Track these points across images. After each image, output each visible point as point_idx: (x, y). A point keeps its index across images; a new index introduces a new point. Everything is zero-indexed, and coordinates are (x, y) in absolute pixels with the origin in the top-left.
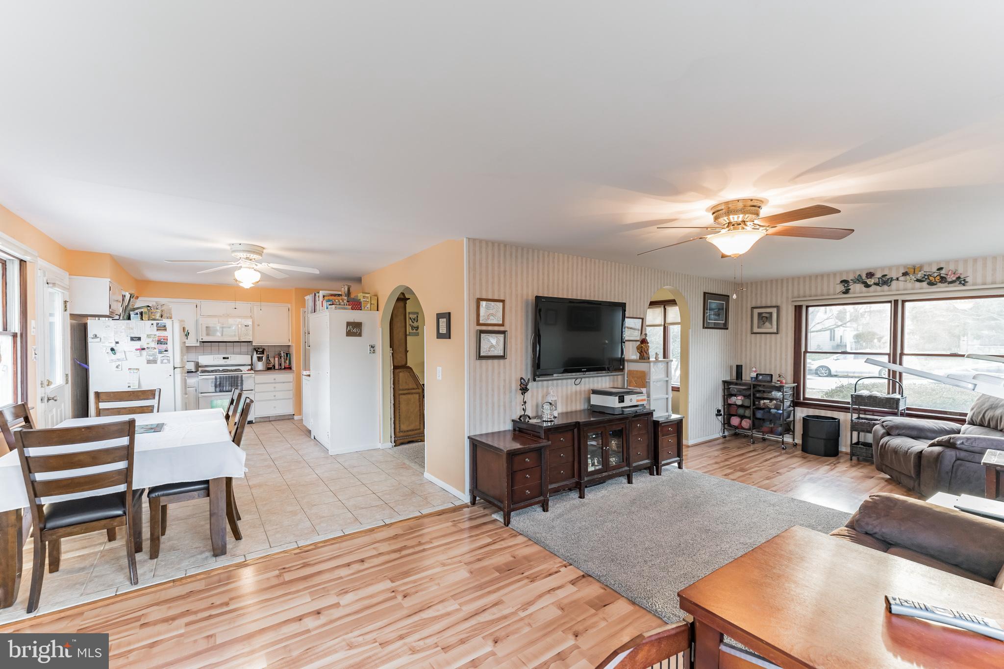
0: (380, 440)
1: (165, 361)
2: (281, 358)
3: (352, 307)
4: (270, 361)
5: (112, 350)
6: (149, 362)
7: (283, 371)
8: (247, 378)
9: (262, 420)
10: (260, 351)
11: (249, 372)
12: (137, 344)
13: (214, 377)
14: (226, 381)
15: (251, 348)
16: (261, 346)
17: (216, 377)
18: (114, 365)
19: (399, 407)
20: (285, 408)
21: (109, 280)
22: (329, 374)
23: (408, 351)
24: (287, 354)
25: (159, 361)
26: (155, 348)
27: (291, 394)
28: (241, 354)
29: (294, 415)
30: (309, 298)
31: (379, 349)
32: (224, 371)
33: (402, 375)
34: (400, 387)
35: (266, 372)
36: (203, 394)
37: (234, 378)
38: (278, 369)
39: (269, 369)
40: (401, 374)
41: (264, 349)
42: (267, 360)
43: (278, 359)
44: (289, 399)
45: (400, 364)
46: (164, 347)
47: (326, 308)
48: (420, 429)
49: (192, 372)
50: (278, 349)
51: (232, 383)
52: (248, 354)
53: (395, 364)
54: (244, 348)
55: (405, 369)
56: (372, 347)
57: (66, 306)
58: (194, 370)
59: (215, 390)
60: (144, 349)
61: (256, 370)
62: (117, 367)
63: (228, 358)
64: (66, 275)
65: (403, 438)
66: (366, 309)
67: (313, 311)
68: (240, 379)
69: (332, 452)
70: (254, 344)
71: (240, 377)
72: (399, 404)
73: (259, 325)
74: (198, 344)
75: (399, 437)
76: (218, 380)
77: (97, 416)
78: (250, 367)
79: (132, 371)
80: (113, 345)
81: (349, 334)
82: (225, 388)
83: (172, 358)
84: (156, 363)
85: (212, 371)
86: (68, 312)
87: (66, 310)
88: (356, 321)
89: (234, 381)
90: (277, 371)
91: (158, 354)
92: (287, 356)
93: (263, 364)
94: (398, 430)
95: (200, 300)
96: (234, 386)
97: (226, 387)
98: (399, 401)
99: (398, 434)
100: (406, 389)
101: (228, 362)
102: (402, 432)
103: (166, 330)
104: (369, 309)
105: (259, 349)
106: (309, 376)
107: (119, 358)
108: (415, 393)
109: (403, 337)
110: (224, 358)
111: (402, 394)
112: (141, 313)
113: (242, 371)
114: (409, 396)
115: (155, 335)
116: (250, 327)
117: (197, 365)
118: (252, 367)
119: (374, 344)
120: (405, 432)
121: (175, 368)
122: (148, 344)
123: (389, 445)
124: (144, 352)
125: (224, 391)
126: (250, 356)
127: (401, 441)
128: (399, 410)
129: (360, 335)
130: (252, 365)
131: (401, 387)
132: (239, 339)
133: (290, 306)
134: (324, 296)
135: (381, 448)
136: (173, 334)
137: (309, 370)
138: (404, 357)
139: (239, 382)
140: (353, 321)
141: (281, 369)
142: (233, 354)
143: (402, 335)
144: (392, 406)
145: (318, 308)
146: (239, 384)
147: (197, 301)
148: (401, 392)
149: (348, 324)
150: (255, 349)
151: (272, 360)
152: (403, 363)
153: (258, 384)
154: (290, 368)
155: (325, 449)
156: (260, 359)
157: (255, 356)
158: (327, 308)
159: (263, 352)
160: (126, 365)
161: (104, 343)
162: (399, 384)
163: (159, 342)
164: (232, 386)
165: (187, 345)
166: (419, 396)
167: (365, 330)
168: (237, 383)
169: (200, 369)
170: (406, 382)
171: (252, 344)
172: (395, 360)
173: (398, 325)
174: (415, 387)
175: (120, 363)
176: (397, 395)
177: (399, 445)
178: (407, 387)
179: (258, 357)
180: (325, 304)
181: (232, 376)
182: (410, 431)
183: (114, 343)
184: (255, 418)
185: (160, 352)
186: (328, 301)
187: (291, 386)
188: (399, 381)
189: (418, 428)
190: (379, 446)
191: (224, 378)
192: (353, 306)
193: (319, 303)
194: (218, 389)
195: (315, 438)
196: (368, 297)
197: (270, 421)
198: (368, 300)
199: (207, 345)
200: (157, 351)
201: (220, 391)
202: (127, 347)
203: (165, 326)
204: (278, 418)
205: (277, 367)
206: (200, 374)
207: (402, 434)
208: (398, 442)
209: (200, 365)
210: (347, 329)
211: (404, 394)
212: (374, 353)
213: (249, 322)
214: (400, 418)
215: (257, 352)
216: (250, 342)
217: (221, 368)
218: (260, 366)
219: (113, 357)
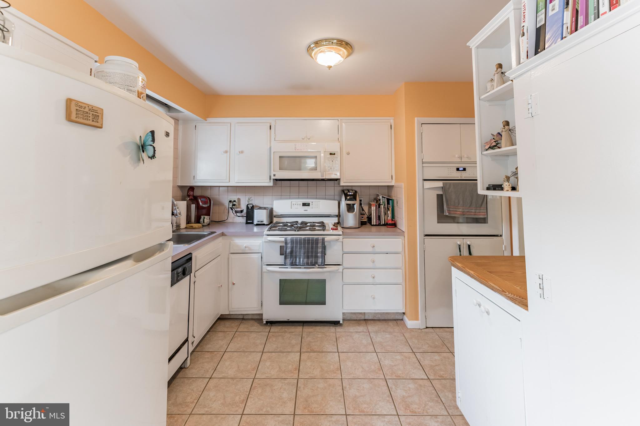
2: (379, 207)
4: (364, 211)
7: (383, 228)
8: (332, 240)
9: (354, 319)
10: (350, 195)
11: (335, 231)
13: (283, 239)
14: (300, 248)
15: (338, 189)
16: (352, 186)
17: (286, 240)
20: (389, 300)
24: (388, 200)
27: (399, 276)
28: (325, 199)
29: (404, 313)
35: (358, 231)
36: (270, 268)
37: (312, 243)
38: (376, 225)
39: (363, 224)
41: (356, 192)
42: (360, 210)
43: (376, 208)
44: (397, 284)
49: (264, 225)
50: (374, 192)
51: (308, 252)
52: (334, 200)
54: (332, 190)
58: (265, 222)
59: (285, 263)
61: (345, 226)
63: (308, 205)
68: (320, 245)
70: (342, 184)
71: (320, 241)
73: (348, 154)
74: (271, 184)
76: (289, 245)
78: (336, 220)
82: (298, 260)
85: (285, 227)
89: (312, 248)
90: (374, 229)
92: (388, 203)
93: (355, 214)
95: (274, 118)
96: (312, 256)
97: (300, 258)
101: (309, 211)
105: (349, 191)
110: (304, 205)
113: (324, 229)
116: (337, 155)
117: (271, 214)
118: (339, 220)
125: (297, 265)
126: (337, 202)
130: (339, 216)
132: (322, 175)
133: (392, 121)
139: (320, 250)
141: (379, 225)
142: (317, 199)
146: (319, 255)
147: (271, 120)
150: (343, 191)
151: (366, 208)
153: (348, 253)
154: (394, 225)
156: (350, 208)
157: (344, 203)
159: (354, 197)
164: (308, 258)
168: (317, 253)
169: (275, 220)
171: (339, 184)
179: (347, 204)
181: (309, 240)
184: (343, 314)
187: (399, 260)
191: (297, 243)
194: (288, 261)
197: (366, 323)
199: (282, 185)
201: (293, 264)
204: (380, 318)
205: (374, 221)
209: (274, 214)
213: (336, 150)
215: (346, 195)
216: (336, 180)
217: (298, 222)
218: (351, 219)
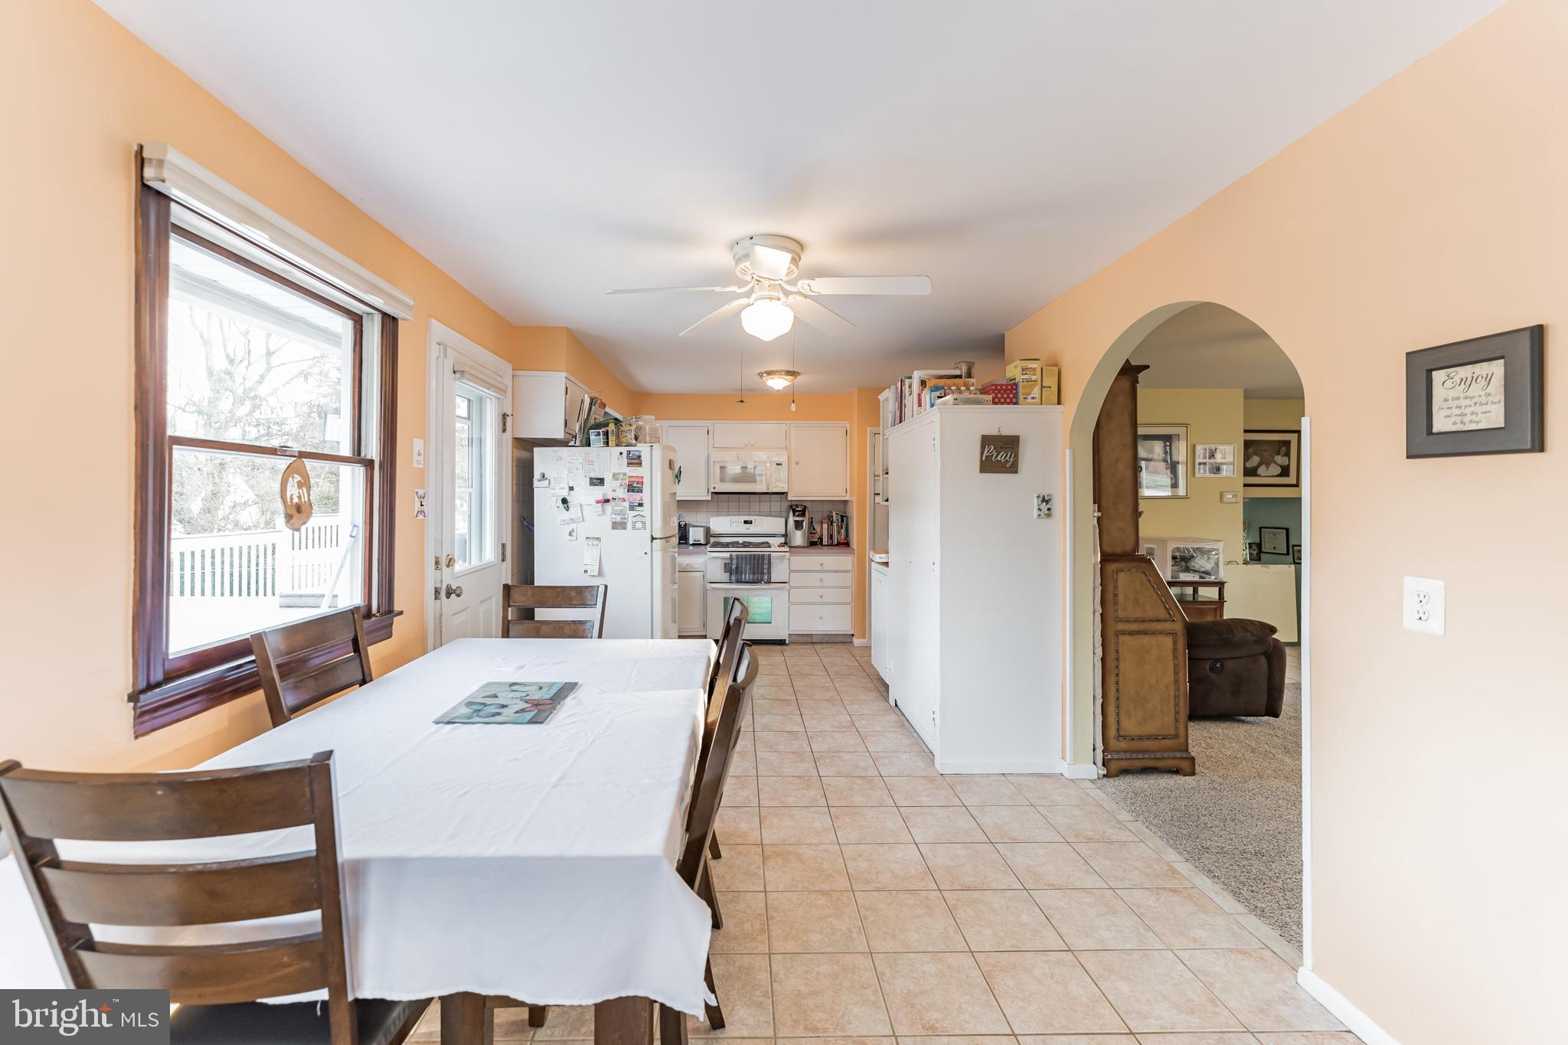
0: (1063, 750)
1: (639, 525)
2: (832, 525)
3: (993, 399)
4: (814, 529)
5: (564, 501)
6: (616, 526)
7: (835, 550)
8: (778, 557)
9: (801, 639)
10: (799, 509)
11: (782, 549)
12: (598, 492)
13: (728, 555)
14: (746, 564)
15: (785, 505)
16: (802, 501)
17: (731, 555)
18: (567, 529)
19: (1117, 667)
20: (836, 621)
21: (564, 374)
22: (937, 567)
23: (1140, 514)
24: (842, 517)
25: (629, 525)
26: (624, 500)
27: (847, 595)
28: (770, 516)
29: (853, 635)
30: (888, 396)
31: (1063, 504)
32: (745, 545)
33: (1126, 579)
34: (1119, 612)
35: (806, 550)
36: (713, 585)
37: (758, 560)
38: (828, 546)
39: (812, 544)
40: (1122, 578)
41: (805, 507)
42: (809, 528)
43: (828, 526)
44: (845, 604)
45: (1118, 550)
46: (637, 496)
47: (928, 404)
48: (1176, 736)
49: (701, 544)
50: (827, 508)
51: (754, 568)
52: (780, 517)
53: (1108, 549)
54: (776, 505)
55: (1134, 564)
56: (1046, 500)
57: (504, 424)
58: (702, 542)
59: (730, 580)
60: (607, 501)
61: (792, 545)
62: (570, 534)
63: (751, 522)
64: (507, 368)
65: (1128, 755)
66: (1029, 400)
67: (898, 420)
68: (766, 561)
69: (945, 763)
70: (790, 498)
71: (767, 557)
72: (1117, 659)
73: (797, 464)
74: (709, 498)
75: (1117, 752)
76: (734, 561)
77: (503, 637)
78: (782, 540)
79: (590, 542)
80: (565, 493)
81: (987, 466)
82: (743, 576)
83: (650, 518)
84: (625, 528)
85: (727, 545)
86: (509, 435)
87: (504, 430)
88: (1005, 432)
89: (758, 564)
90: (825, 549)
91: (628, 512)
92: (842, 521)
93: (804, 532)
94: (1112, 732)
95: (713, 422)
96: (758, 573)
97: (745, 575)
98: (1117, 652)
99: (1113, 743)
100: (1136, 621)
101: (752, 529)
102: (1125, 737)
103: (641, 464)
104: (1038, 400)
105: (797, 506)
106: (886, 564)
107: (573, 517)
108: (1161, 633)
109: (1129, 473)
110: (746, 522)
111: (1123, 633)
112: (606, 434)
113: (770, 547)
114: (1145, 640)
115: (625, 474)
116: (785, 465)
117: (708, 533)
118: (786, 540)
119: (1049, 493)
120: (1133, 739)
121: (653, 539)
122: (614, 491)
123: (1095, 771)
124: (608, 507)
125: (742, 582)
126: (784, 519)
127: (1125, 764)
128: (1117, 675)
129: (1013, 469)
130: (785, 535)
131: (1121, 614)
132: (768, 488)
133: (848, 425)
134: (923, 383)
135: (1067, 775)
136: (652, 472)
137: (887, 552)
138: (1131, 530)
139: (766, 566)
140: (995, 433)
141: (832, 545)
142: (760, 515)
143: (1124, 469)
144: (1099, 665)
145: (908, 411)
146: (765, 571)
147: (709, 423)
148: (1121, 627)
149: (986, 440)
150: (791, 507)
151: (817, 527)
152: (1128, 547)
153: (795, 571)
154: (847, 544)
155: (924, 747)
156: (798, 525)
157: (791, 519)
158: (932, 405)
159: (803, 513)
160: (583, 530)
161: (554, 489)
162: (1116, 603)
163: (631, 488)
164: (754, 574)
165: (678, 498)
166: (1175, 643)
167: (1027, 456)
168: (763, 569)
169: (712, 540)
170: (1136, 600)
171: (787, 498)
172: (1105, 536)
173: (1116, 441)
174: (1162, 614)
175: (573, 526)
176: (1111, 636)
177: (1117, 775)
178: (1138, 614)
179: (795, 521)
180: (927, 396)
181: (755, 555)
182: (1149, 737)
183: (567, 488)
184: (789, 635)
185: (632, 508)
186: (935, 389)
187: (848, 580)
188: (1115, 595)
189: (1172, 732)
190: (1063, 767)
191: (743, 559)
192: (996, 397)
193: (910, 401)
194: (734, 578)
195: (896, 705)
196: (1034, 370)
197: (813, 643)
198: (1034, 378)
199: (722, 499)
200: (626, 504)
201: (738, 582)
202: (586, 496)
203: (639, 457)
204: (826, 639)
205: (825, 541)
206: (709, 549)
207: (1123, 744)
208: (1114, 766)
209: (711, 532)
210: (982, 454)
211: (1132, 633)
212: (1049, 515)
213: (783, 459)
214: (1118, 699)
215: (794, 511)
216: (783, 493)
217: (741, 540)
218: (798, 538)
219: (566, 515)
